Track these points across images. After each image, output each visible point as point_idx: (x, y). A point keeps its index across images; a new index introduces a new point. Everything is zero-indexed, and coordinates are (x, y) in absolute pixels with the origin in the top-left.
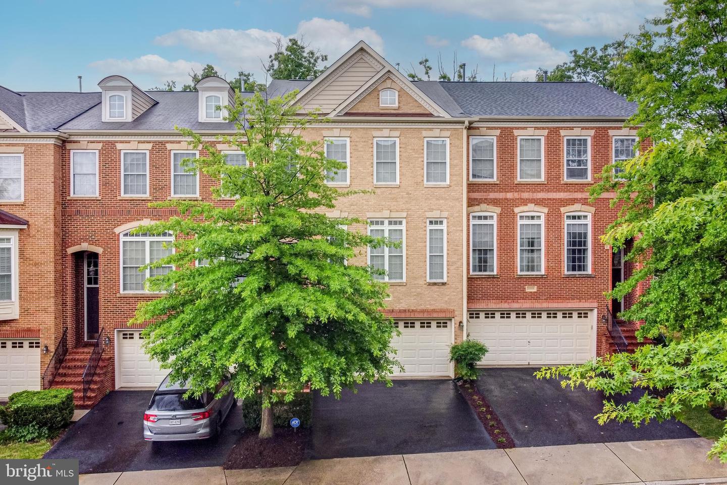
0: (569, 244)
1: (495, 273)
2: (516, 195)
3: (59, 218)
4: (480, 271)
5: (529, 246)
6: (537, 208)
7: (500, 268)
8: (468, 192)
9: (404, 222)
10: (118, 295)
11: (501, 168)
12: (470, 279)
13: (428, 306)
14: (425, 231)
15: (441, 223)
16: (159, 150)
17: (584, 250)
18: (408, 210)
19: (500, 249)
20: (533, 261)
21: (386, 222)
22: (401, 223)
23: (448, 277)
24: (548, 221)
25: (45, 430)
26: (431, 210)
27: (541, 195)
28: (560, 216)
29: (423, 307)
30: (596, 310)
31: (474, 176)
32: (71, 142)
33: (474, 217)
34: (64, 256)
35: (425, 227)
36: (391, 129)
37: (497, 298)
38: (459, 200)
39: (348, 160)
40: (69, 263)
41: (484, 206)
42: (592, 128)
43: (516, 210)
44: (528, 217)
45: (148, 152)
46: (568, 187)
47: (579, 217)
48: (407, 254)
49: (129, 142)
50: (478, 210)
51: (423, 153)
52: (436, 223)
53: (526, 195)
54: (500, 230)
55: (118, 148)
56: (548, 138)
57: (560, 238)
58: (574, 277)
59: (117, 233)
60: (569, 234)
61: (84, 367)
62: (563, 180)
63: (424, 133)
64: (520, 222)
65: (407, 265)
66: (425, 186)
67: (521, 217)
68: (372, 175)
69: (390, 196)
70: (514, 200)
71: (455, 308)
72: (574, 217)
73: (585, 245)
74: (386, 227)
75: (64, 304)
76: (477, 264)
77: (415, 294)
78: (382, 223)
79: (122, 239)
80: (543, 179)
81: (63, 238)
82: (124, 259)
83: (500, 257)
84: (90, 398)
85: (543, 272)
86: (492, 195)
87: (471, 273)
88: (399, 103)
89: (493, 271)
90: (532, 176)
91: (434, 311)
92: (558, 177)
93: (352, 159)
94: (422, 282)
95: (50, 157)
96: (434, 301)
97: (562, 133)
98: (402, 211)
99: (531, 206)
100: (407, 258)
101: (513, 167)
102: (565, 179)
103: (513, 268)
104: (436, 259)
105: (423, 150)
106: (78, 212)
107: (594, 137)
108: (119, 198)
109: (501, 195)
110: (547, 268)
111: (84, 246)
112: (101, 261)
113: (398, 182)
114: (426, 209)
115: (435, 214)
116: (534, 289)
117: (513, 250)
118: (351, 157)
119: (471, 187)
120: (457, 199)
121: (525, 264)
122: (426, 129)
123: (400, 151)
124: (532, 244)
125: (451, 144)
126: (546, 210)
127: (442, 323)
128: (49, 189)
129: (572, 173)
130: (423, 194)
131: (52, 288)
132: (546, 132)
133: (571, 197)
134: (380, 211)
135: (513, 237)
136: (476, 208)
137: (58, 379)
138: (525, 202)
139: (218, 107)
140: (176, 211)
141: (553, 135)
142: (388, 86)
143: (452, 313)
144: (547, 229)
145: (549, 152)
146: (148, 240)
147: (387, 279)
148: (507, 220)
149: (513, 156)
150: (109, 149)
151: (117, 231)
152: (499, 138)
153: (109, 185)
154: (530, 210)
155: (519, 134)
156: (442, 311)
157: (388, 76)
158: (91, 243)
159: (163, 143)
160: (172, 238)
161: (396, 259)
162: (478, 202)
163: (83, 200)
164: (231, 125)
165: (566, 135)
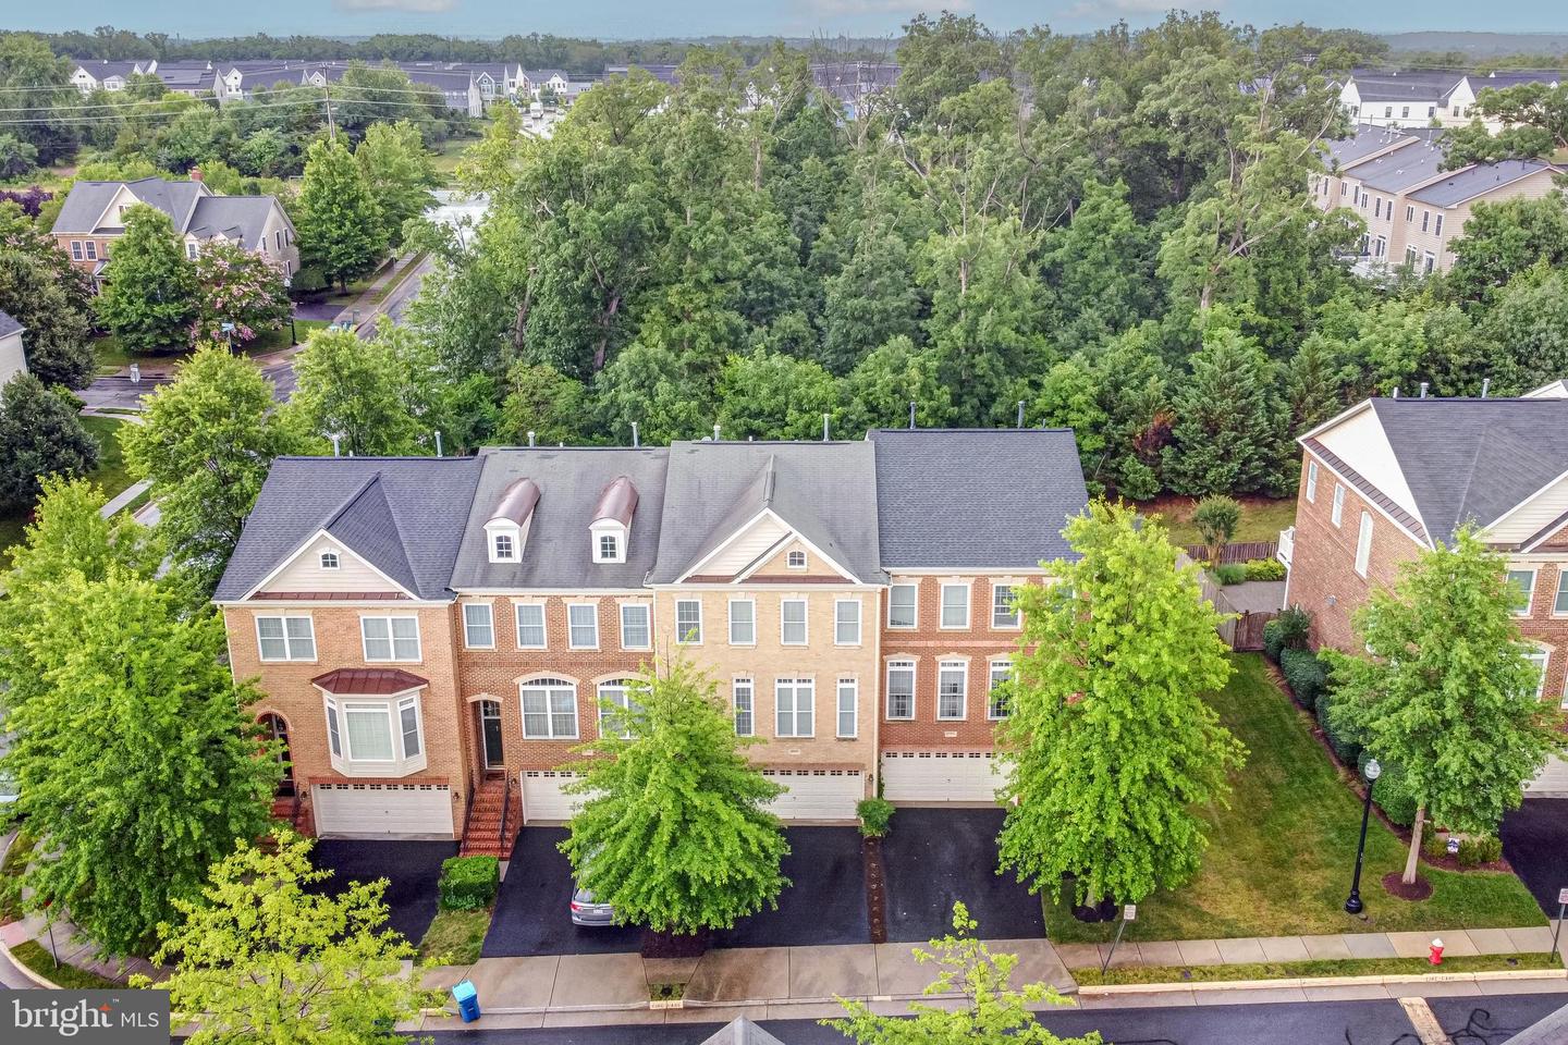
0: (993, 690)
1: (913, 718)
2: (938, 644)
3: (458, 672)
4: (898, 715)
5: (950, 693)
6: (959, 656)
7: (918, 714)
8: (882, 644)
9: (813, 681)
10: (521, 740)
11: (922, 616)
12: (882, 724)
13: (838, 760)
14: (836, 690)
15: (852, 681)
16: (555, 603)
18: (818, 671)
19: (918, 697)
20: (954, 707)
21: (795, 681)
22: (810, 682)
23: (858, 733)
24: (971, 671)
25: (481, 901)
26: (842, 671)
27: (964, 644)
28: (985, 664)
29: (832, 760)
31: (893, 623)
32: (462, 596)
33: (892, 665)
34: (462, 704)
35: (836, 686)
36: (799, 592)
37: (915, 743)
39: (754, 622)
40: (470, 711)
41: (902, 654)
43: (938, 658)
44: (950, 665)
45: (543, 606)
46: (996, 635)
47: (1006, 665)
48: (816, 712)
49: (523, 596)
50: (896, 658)
51: (833, 615)
52: (847, 681)
53: (948, 644)
54: (919, 678)
55: (512, 603)
56: (974, 586)
57: (983, 686)
58: (997, 722)
59: (516, 684)
60: (994, 681)
61: (495, 810)
62: (990, 627)
63: (835, 595)
64: (941, 669)
65: (816, 721)
66: (836, 647)
67: (943, 665)
68: (780, 636)
69: (798, 657)
70: (935, 648)
71: (866, 760)
72: (1000, 665)
74: (795, 686)
75: (468, 749)
76: (895, 709)
77: (824, 749)
78: (791, 682)
79: (522, 688)
80: (968, 627)
81: (462, 692)
82: (525, 707)
83: (918, 703)
84: (507, 849)
85: (964, 718)
86: (911, 644)
87: (887, 719)
88: (808, 566)
89: (911, 716)
90: (956, 624)
91: (844, 764)
92: (985, 624)
93: (758, 621)
94: (831, 738)
95: (444, 620)
96: (844, 754)
97: (991, 580)
98: (811, 671)
99: (954, 654)
100: (816, 715)
101: (934, 616)
103: (933, 714)
104: (846, 718)
105: (833, 612)
106: (475, 664)
108: (516, 650)
109: (922, 644)
110: (969, 715)
111: (484, 696)
112: (501, 707)
113: (807, 643)
114: (837, 670)
115: (847, 676)
116: (954, 734)
117: (933, 698)
119: (885, 636)
120: (870, 660)
121: (945, 710)
122: (836, 592)
123: (809, 614)
124: (955, 690)
125: (863, 606)
126: (970, 659)
127: (854, 772)
128: (447, 650)
129: (999, 621)
130: (833, 655)
131: (457, 741)
132: (972, 582)
133: (997, 645)
134: (788, 672)
135: (934, 685)
136: (891, 656)
137: (472, 825)
138: (947, 650)
139: (613, 547)
140: (576, 663)
141: (981, 584)
142: (796, 549)
143: (863, 766)
144: (971, 676)
145: (975, 602)
146: (548, 688)
147: (795, 735)
148: (928, 667)
149: (936, 605)
150: (502, 602)
151: (516, 681)
152: (922, 585)
153: (504, 637)
154: (953, 657)
155: (943, 583)
156: (852, 764)
157: (796, 540)
158: (490, 692)
159: (559, 597)
160: (573, 688)
161: (804, 718)
162: (897, 650)
163: (480, 654)
164: (629, 576)
165: (995, 583)
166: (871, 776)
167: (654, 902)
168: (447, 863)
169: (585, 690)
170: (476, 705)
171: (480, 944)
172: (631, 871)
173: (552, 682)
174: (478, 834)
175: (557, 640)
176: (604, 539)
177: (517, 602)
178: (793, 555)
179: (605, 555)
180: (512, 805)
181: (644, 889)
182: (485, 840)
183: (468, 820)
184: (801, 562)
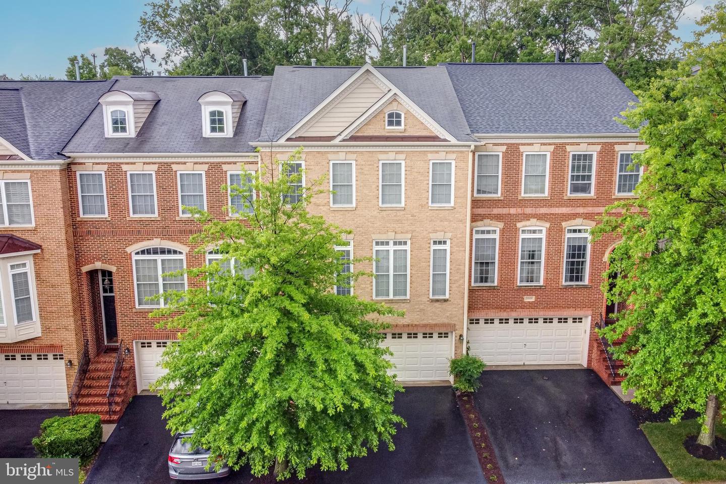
0: (569, 256)
1: (496, 284)
2: (519, 211)
3: (71, 239)
4: (481, 281)
5: (529, 259)
6: (538, 223)
7: (501, 280)
8: (472, 208)
9: (409, 242)
10: (134, 310)
11: (505, 184)
12: (471, 291)
13: (430, 321)
14: (429, 251)
15: (445, 243)
16: (165, 170)
17: (583, 262)
18: (413, 231)
19: (501, 262)
20: (532, 272)
21: (391, 243)
22: (405, 243)
23: (450, 294)
24: (549, 235)
25: (78, 459)
26: (435, 231)
27: (543, 210)
28: (561, 230)
29: (425, 322)
30: (590, 317)
31: (479, 191)
32: (75, 164)
33: (477, 232)
34: (79, 274)
35: (429, 247)
36: (397, 153)
37: (496, 308)
38: (463, 221)
39: (354, 183)
40: (85, 281)
41: (487, 221)
42: (598, 144)
43: (519, 225)
44: (530, 232)
45: (154, 173)
46: (571, 202)
47: (580, 231)
48: (411, 273)
49: (134, 163)
50: (481, 226)
51: (428, 176)
52: (440, 243)
53: (528, 211)
54: (502, 245)
55: (124, 170)
56: (553, 153)
57: (560, 252)
58: (571, 287)
59: (129, 252)
60: (569, 246)
61: (108, 378)
62: (566, 195)
63: (430, 156)
64: (522, 236)
65: (411, 284)
66: (430, 208)
67: (523, 231)
68: (378, 198)
69: (395, 218)
70: (517, 215)
71: (456, 323)
72: (575, 231)
73: (583, 257)
74: (391, 248)
75: (83, 318)
76: (479, 276)
77: (418, 310)
78: (387, 243)
79: (135, 257)
80: (546, 194)
81: (77, 258)
82: (137, 276)
83: (500, 270)
84: (115, 413)
85: (542, 283)
86: (496, 211)
87: (473, 284)
88: (405, 126)
89: (494, 282)
90: (536, 192)
91: (436, 325)
92: (562, 192)
93: (358, 182)
94: (425, 299)
95: (56, 183)
96: (436, 316)
97: (569, 148)
98: (407, 232)
99: (533, 221)
100: (411, 277)
101: (517, 183)
102: (569, 194)
103: (513, 280)
104: (439, 278)
105: (428, 172)
106: (89, 232)
107: (600, 153)
108: (128, 219)
109: (504, 211)
110: (546, 279)
111: (98, 265)
112: (115, 278)
113: (403, 205)
114: (430, 230)
115: (439, 236)
116: (532, 299)
117: (514, 264)
118: (357, 180)
119: (475, 203)
120: (461, 221)
121: (525, 275)
122: (431, 152)
123: (406, 174)
124: (534, 257)
125: (456, 166)
126: (548, 225)
127: (443, 335)
128: (59, 214)
129: (575, 189)
130: (427, 216)
131: (71, 308)
132: (552, 148)
133: (573, 212)
134: (385, 233)
135: (515, 251)
136: (479, 223)
137: (84, 392)
138: (527, 217)
139: (221, 121)
140: (185, 231)
141: (559, 151)
142: (394, 108)
143: (453, 327)
144: (548, 243)
145: (553, 168)
146: (159, 258)
147: (391, 297)
148: (509, 234)
149: (518, 172)
150: (114, 171)
151: (129, 250)
152: (505, 154)
153: (117, 206)
154: (533, 224)
155: (525, 150)
156: (444, 325)
157: (395, 98)
158: (104, 261)
159: (169, 165)
160: (183, 257)
161: (400, 278)
162: (482, 217)
163: (93, 222)
164: (236, 143)
165: (572, 150)
166: (461, 336)
167: (255, 439)
168: (47, 422)
169: (195, 259)
170: (92, 274)
172: (228, 405)
173: (163, 252)
174: (90, 399)
175: (168, 208)
176: (213, 114)
177: (129, 170)
178: (391, 116)
179: (213, 130)
181: (243, 424)
182: (95, 404)
183: (81, 387)
184: (398, 123)
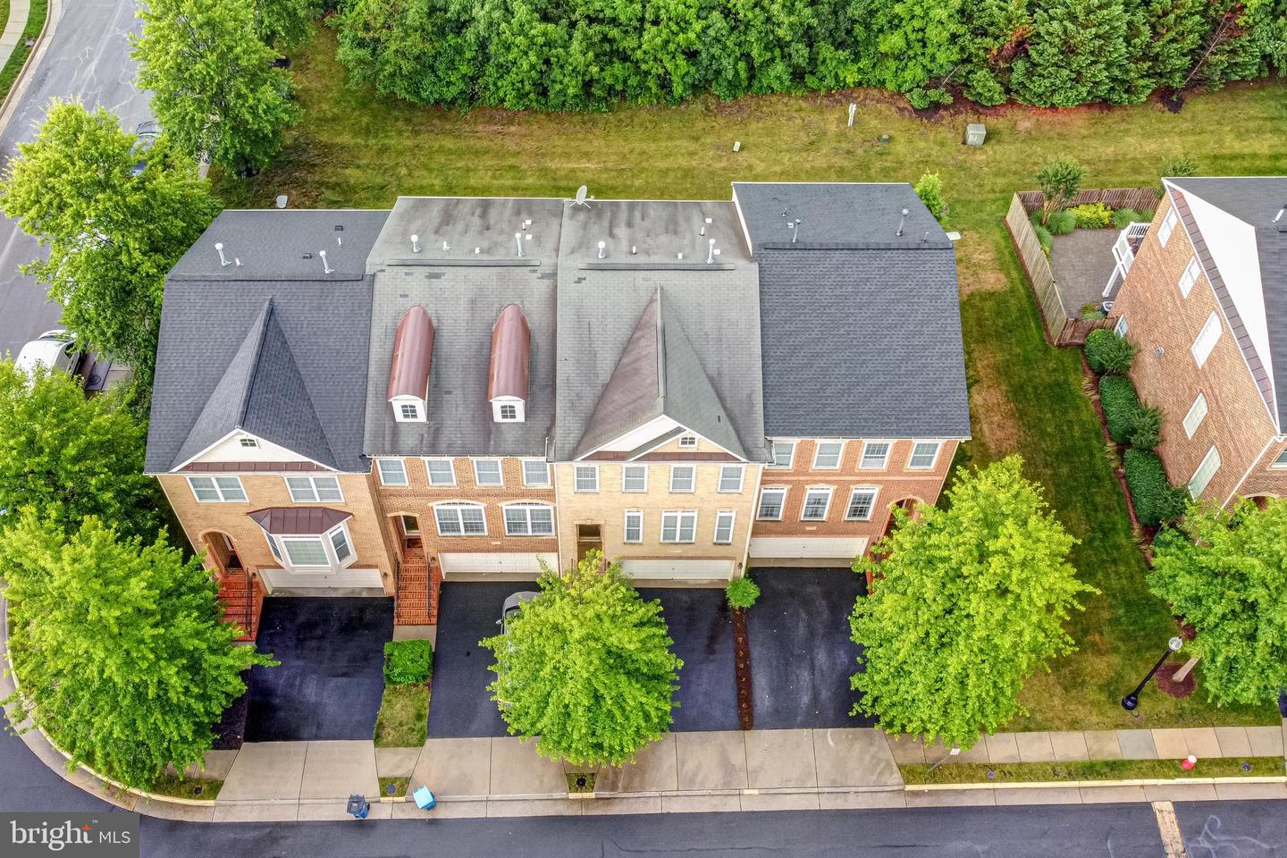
0: (853, 503)
1: (780, 519)
2: (809, 478)
4: (766, 517)
5: (815, 505)
6: (825, 486)
7: (784, 517)
9: (696, 513)
10: (438, 537)
13: (713, 555)
14: (716, 518)
15: (731, 513)
17: (867, 507)
18: (701, 507)
19: (786, 507)
20: (816, 512)
21: (680, 511)
22: (693, 512)
23: (732, 541)
24: (835, 493)
25: (420, 678)
26: (723, 507)
27: (833, 478)
28: (848, 489)
29: (708, 555)
30: (867, 539)
33: (766, 490)
34: (383, 519)
35: (716, 516)
37: (779, 533)
39: (646, 478)
40: (390, 521)
41: (776, 484)
43: (806, 487)
44: (818, 490)
45: (451, 461)
46: (861, 473)
47: (867, 489)
48: (697, 529)
50: (770, 487)
51: (718, 476)
53: (817, 478)
54: (788, 498)
55: (422, 460)
57: (845, 502)
58: (853, 521)
59: (430, 506)
60: (855, 498)
61: (419, 580)
63: (721, 464)
64: (809, 492)
65: (696, 534)
66: (718, 493)
67: (811, 490)
68: (669, 487)
69: (685, 500)
70: (806, 481)
71: (736, 556)
72: (862, 489)
73: (868, 505)
74: (680, 514)
75: (391, 542)
76: (764, 514)
77: (702, 549)
78: (676, 512)
79: (437, 507)
80: (838, 467)
82: (438, 518)
83: (786, 511)
84: (433, 616)
85: (825, 518)
86: (785, 478)
87: (757, 521)
88: (699, 446)
89: (778, 518)
90: (828, 466)
91: (718, 557)
92: (853, 467)
93: (650, 478)
94: (709, 543)
96: (719, 552)
97: (864, 443)
98: (695, 507)
99: (822, 484)
100: (697, 531)
101: (808, 462)
102: (859, 468)
103: (797, 516)
104: (723, 531)
105: (719, 473)
106: (391, 494)
107: (896, 444)
108: (428, 487)
109: (794, 479)
110: (829, 517)
111: (402, 513)
113: (693, 492)
114: (718, 507)
115: (726, 510)
116: (815, 528)
117: (799, 508)
120: (748, 501)
121: (809, 514)
122: (723, 463)
123: (697, 475)
124: (819, 503)
125: (746, 471)
126: (835, 486)
129: (866, 464)
130: (716, 499)
133: (861, 480)
134: (674, 508)
135: (801, 502)
136: (769, 485)
137: (402, 583)
138: (816, 482)
139: (512, 413)
140: (483, 494)
141: (854, 443)
142: (688, 436)
143: (733, 558)
144: (834, 496)
145: (847, 453)
146: (458, 508)
147: (677, 540)
148: (797, 491)
149: (810, 455)
150: (413, 459)
151: (430, 504)
152: (798, 446)
153: (417, 479)
154: (821, 486)
155: (820, 442)
156: (725, 557)
158: (407, 512)
159: (465, 456)
160: (481, 507)
162: (771, 482)
163: (395, 490)
164: (530, 440)
165: (867, 442)
166: (741, 564)
169: (492, 508)
170: (396, 519)
171: (425, 722)
173: (462, 504)
174: (407, 601)
175: (465, 481)
176: (504, 407)
177: (427, 459)
178: (684, 439)
179: (504, 416)
180: (432, 570)
182: (413, 606)
183: (397, 589)
184: (692, 443)
